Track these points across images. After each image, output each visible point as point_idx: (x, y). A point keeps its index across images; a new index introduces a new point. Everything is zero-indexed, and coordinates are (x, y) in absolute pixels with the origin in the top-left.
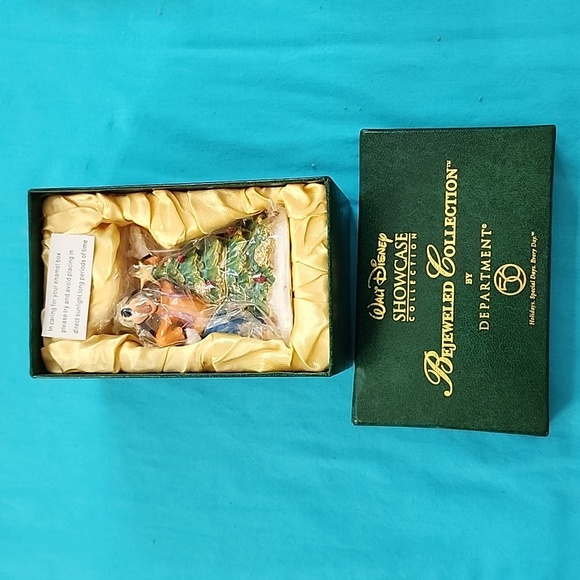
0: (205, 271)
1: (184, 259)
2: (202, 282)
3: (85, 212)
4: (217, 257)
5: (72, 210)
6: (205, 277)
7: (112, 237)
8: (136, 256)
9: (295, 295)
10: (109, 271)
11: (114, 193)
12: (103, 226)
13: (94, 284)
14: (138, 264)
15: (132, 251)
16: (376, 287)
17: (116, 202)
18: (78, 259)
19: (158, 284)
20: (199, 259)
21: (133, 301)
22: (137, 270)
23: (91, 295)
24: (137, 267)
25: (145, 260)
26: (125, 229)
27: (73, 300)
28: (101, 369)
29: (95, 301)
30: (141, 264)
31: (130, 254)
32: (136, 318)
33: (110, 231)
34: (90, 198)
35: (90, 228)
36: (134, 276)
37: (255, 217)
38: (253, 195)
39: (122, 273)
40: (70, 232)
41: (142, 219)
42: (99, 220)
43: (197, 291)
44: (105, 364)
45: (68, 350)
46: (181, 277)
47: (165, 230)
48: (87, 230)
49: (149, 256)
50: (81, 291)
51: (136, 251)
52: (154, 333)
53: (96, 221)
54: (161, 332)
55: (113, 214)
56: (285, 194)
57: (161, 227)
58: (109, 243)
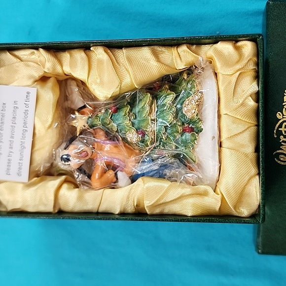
0: (136, 121)
1: (117, 110)
2: (133, 131)
3: (28, 66)
4: (148, 109)
5: (17, 64)
6: (136, 126)
7: (53, 90)
8: (73, 107)
9: (223, 145)
10: (50, 120)
11: (55, 49)
12: (44, 79)
13: (37, 131)
14: (74, 114)
15: (69, 102)
16: (282, 137)
17: (56, 57)
18: (22, 108)
19: (93, 132)
20: (131, 110)
21: (71, 147)
22: (74, 119)
23: (33, 141)
24: (74, 116)
25: (81, 110)
26: (64, 82)
27: (17, 146)
28: (42, 209)
29: (36, 147)
30: (77, 113)
31: (67, 104)
32: (74, 163)
33: (51, 83)
34: (33, 53)
35: (32, 80)
36: (71, 124)
37: (181, 73)
38: (184, 51)
39: (61, 123)
40: (15, 84)
41: (80, 73)
42: (41, 74)
43: (129, 139)
44: (45, 205)
45: (12, 191)
46: (114, 126)
47: (102, 84)
48: (30, 82)
49: (84, 107)
50: (24, 137)
51: (72, 102)
52: (89, 177)
53: (38, 74)
54: (96, 175)
55: (54, 68)
56: (216, 51)
57: (98, 81)
58: (49, 95)
